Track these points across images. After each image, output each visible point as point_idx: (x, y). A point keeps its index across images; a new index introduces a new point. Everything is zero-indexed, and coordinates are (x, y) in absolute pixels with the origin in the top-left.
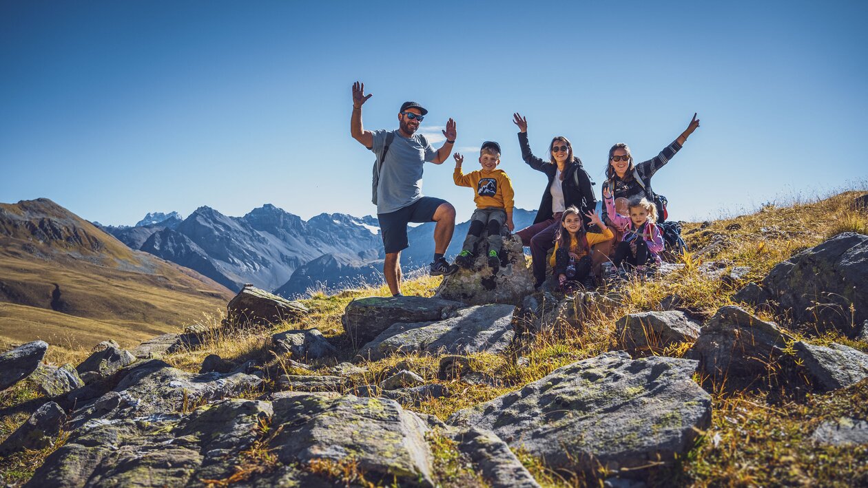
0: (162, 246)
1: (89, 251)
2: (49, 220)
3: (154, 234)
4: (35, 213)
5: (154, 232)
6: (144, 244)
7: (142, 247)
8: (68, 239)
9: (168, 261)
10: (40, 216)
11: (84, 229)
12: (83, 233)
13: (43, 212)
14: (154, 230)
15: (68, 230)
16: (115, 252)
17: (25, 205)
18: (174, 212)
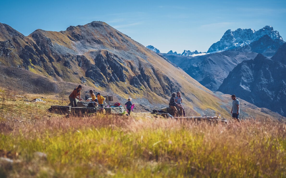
0: (252, 85)
1: (160, 98)
2: (107, 54)
3: (240, 66)
4: (88, 44)
5: (239, 62)
6: (226, 81)
7: (222, 86)
8: (133, 81)
9: (265, 109)
10: (96, 48)
11: (153, 64)
12: (152, 71)
13: (99, 42)
14: (240, 58)
15: (132, 68)
16: (195, 99)
17: (77, 32)
18: (267, 28)
